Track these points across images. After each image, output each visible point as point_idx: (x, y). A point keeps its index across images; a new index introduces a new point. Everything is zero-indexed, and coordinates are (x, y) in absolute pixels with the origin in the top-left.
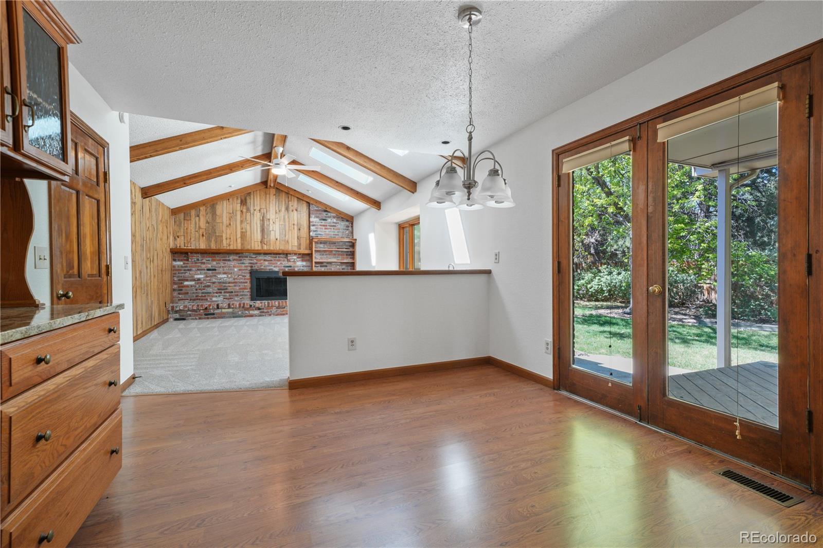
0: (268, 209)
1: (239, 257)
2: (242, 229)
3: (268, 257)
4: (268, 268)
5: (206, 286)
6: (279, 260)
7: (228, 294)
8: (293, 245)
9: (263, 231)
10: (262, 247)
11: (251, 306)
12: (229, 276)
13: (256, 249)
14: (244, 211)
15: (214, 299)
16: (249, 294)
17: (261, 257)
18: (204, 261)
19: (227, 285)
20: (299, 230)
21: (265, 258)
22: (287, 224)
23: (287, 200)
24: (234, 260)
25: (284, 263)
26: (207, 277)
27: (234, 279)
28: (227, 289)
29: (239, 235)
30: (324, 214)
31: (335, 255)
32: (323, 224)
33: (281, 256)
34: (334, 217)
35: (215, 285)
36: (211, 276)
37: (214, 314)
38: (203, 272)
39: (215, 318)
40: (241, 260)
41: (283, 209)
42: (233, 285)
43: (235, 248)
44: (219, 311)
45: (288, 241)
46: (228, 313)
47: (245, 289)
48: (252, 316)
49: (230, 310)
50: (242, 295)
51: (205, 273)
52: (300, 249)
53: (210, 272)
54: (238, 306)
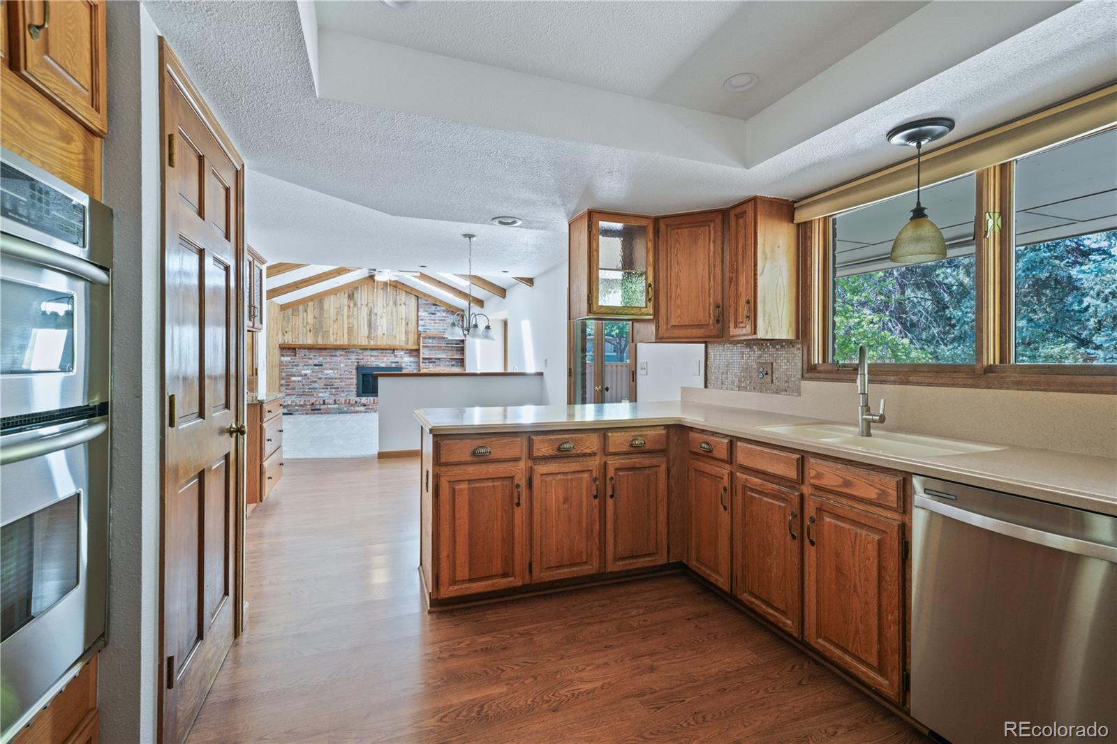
0: (375, 303)
1: (346, 352)
2: (349, 324)
3: (375, 353)
4: (375, 363)
5: (312, 382)
6: (385, 356)
7: (334, 390)
8: (400, 339)
9: (370, 325)
10: (369, 342)
11: (356, 402)
12: (336, 372)
13: (363, 344)
14: (352, 305)
15: (320, 395)
16: (355, 390)
17: (368, 353)
18: (311, 356)
19: (333, 381)
20: (407, 324)
21: (372, 354)
22: (395, 318)
23: (395, 294)
24: (340, 355)
25: (390, 358)
26: (313, 372)
27: (341, 375)
28: (332, 385)
29: (346, 330)
30: (434, 307)
31: (444, 350)
32: (432, 318)
33: (388, 351)
34: (444, 311)
35: (321, 381)
36: (318, 372)
37: (320, 410)
38: (310, 367)
39: (322, 413)
40: (347, 356)
41: (391, 303)
42: (339, 380)
43: (342, 343)
44: (325, 406)
45: (395, 337)
46: (333, 408)
47: (351, 385)
48: (357, 412)
49: (336, 406)
50: (348, 391)
51: (312, 369)
52: (407, 344)
53: (317, 367)
54: (343, 402)
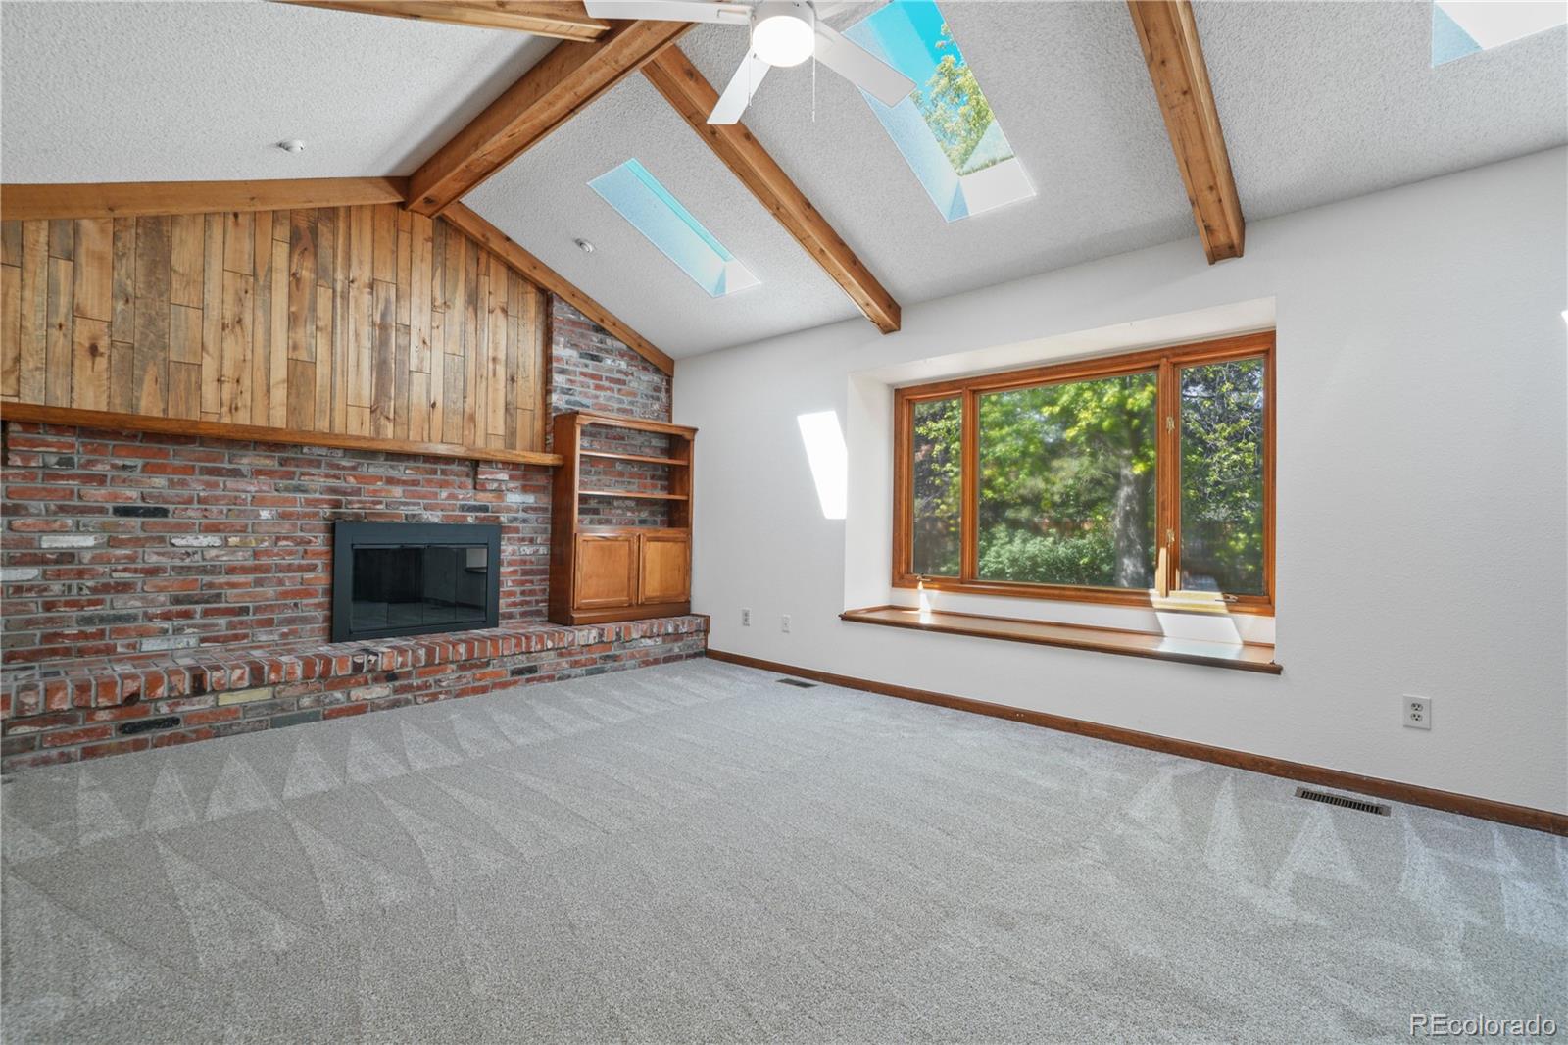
0: (403, 287)
1: (283, 462)
2: (295, 348)
3: (404, 471)
4: (403, 510)
5: (106, 588)
6: (443, 485)
7: (222, 621)
8: (489, 434)
9: (381, 367)
10: (378, 429)
11: (358, 667)
12: (234, 540)
13: (354, 429)
14: (306, 274)
15: (150, 645)
16: (320, 614)
17: (379, 468)
18: (100, 469)
19: (223, 579)
20: (513, 380)
21: (394, 473)
22: (471, 354)
23: (473, 269)
24: (258, 472)
25: (461, 494)
26: (113, 542)
27: (256, 554)
28: (218, 597)
29: (280, 372)
30: (595, 338)
31: (621, 474)
32: (589, 370)
33: (454, 467)
34: (622, 355)
35: (158, 581)
36: (136, 542)
37: (175, 721)
38: (95, 520)
39: (182, 739)
40: (290, 475)
41: (459, 300)
42: (250, 578)
43: (260, 422)
44: (204, 703)
45: (472, 418)
46: (245, 708)
47: (308, 594)
48: (359, 709)
49: (262, 694)
50: (291, 621)
51: (103, 528)
52: (512, 446)
53: (135, 522)
54: (299, 672)
